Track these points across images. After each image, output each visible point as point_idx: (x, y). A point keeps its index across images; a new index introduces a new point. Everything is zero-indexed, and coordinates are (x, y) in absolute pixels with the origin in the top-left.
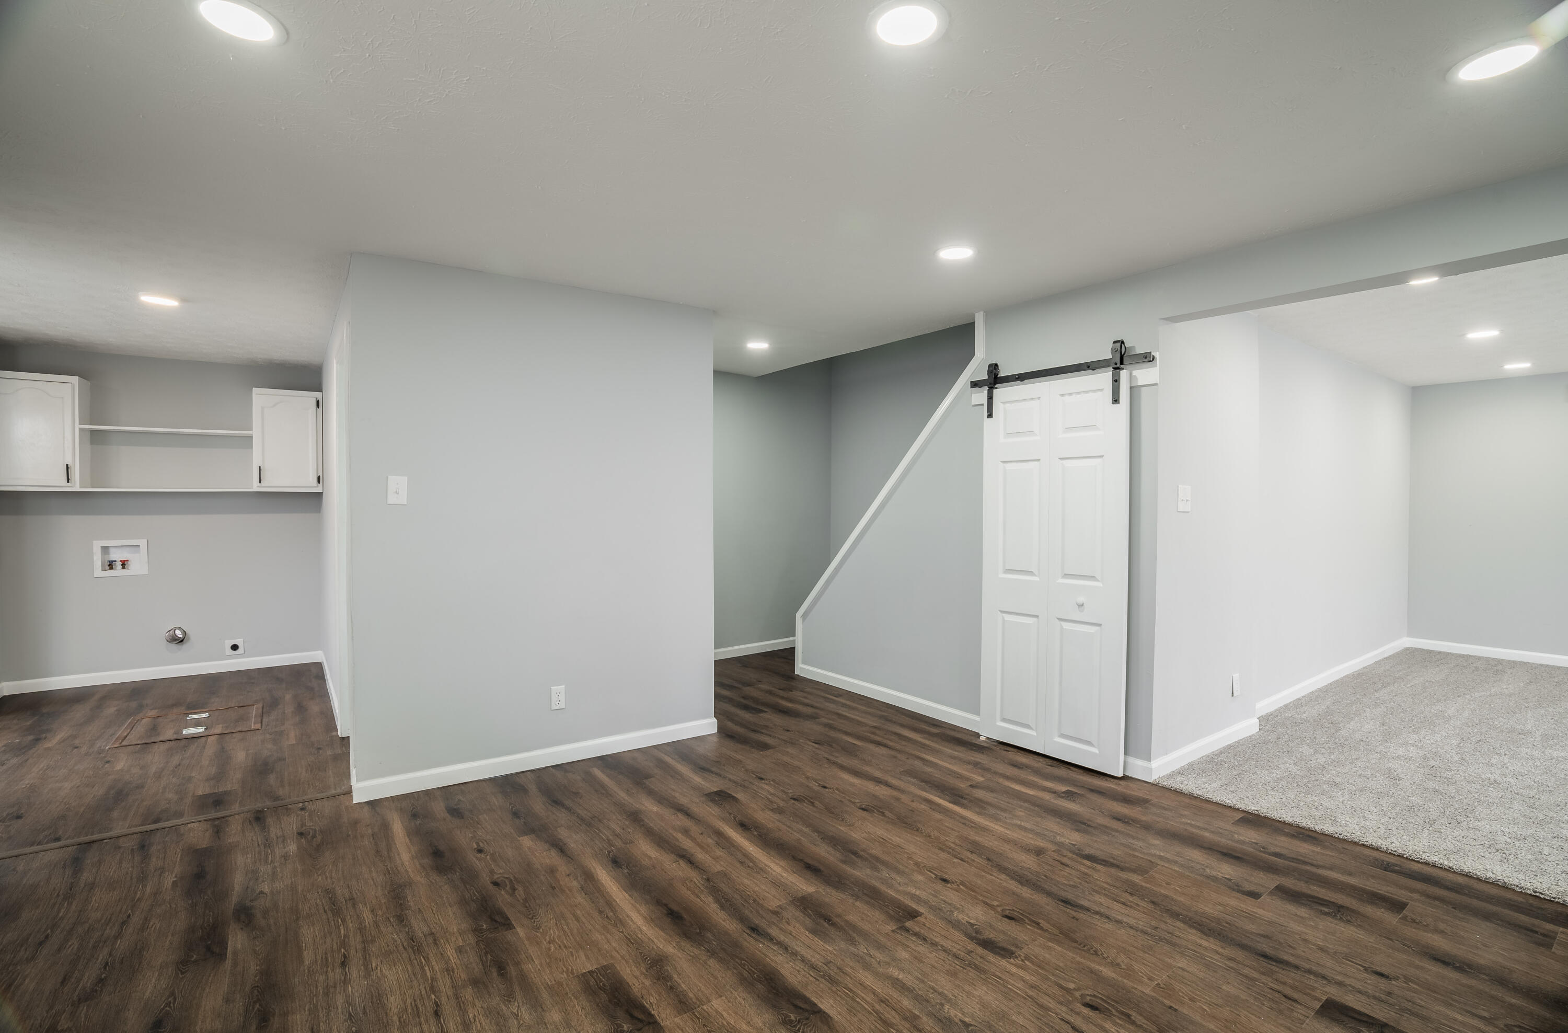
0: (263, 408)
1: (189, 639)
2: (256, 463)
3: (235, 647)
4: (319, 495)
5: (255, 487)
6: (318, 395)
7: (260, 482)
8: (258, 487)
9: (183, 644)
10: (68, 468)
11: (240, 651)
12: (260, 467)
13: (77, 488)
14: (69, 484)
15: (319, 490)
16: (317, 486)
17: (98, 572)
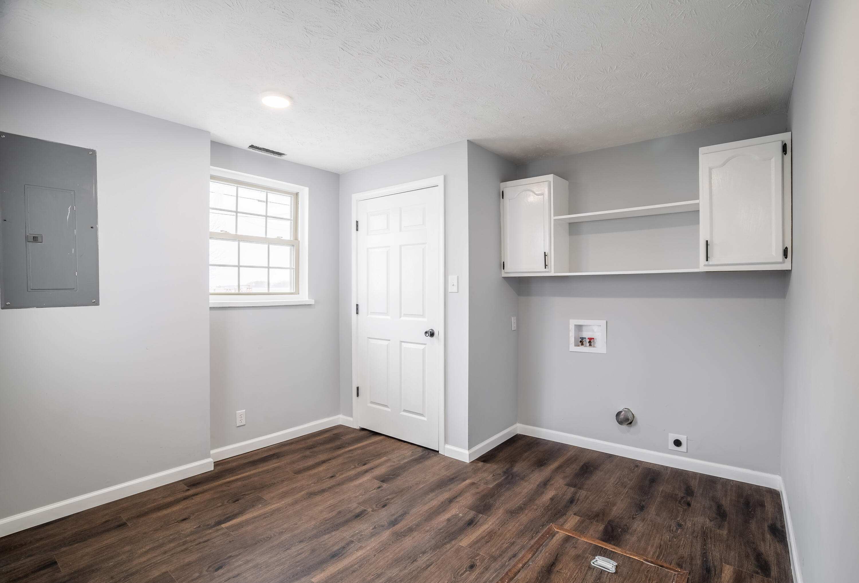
0: (710, 170)
1: (636, 423)
2: (704, 235)
3: (678, 443)
4: (785, 275)
5: (702, 267)
6: (785, 137)
7: (707, 260)
8: (705, 265)
9: (631, 426)
10: (545, 255)
11: (683, 448)
12: (707, 241)
13: (552, 274)
14: (547, 270)
15: (786, 266)
16: (783, 262)
17: (573, 348)
